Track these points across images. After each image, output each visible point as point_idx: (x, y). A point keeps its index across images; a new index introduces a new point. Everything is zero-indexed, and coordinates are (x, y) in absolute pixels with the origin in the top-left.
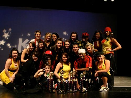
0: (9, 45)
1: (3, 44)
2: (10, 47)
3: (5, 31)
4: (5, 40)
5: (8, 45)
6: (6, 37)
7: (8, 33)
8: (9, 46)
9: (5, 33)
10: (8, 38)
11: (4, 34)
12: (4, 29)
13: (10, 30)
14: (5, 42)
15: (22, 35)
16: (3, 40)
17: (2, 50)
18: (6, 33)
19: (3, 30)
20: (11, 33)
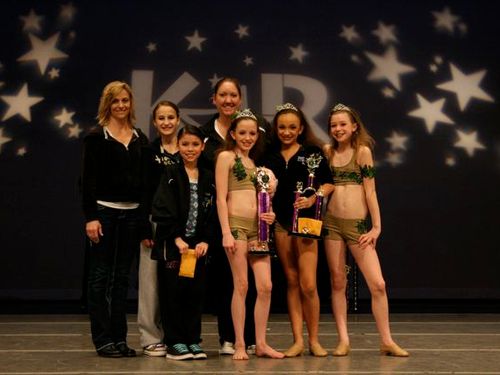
0: (64, 118)
1: (26, 115)
2: (75, 131)
3: (32, 22)
4: (37, 85)
5: (57, 118)
6: (43, 67)
7: (54, 40)
8: (67, 126)
9: (35, 42)
10: (54, 73)
11: (26, 47)
12: (26, 13)
13: (68, 13)
14: (35, 100)
15: (152, 47)
16: (24, 90)
17: (22, 152)
18: (44, 36)
19: (22, 18)
20: (72, 35)
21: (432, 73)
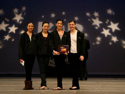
0: (22, 32)
1: (14, 32)
3: (16, 10)
4: (17, 25)
6: (18, 21)
7: (21, 15)
9: (16, 15)
10: (21, 22)
11: (14, 16)
12: (14, 8)
13: (24, 9)
14: (16, 28)
15: (43, 17)
16: (14, 26)
17: (13, 40)
18: (18, 14)
19: (14, 10)
20: (25, 13)
21: (106, 23)
